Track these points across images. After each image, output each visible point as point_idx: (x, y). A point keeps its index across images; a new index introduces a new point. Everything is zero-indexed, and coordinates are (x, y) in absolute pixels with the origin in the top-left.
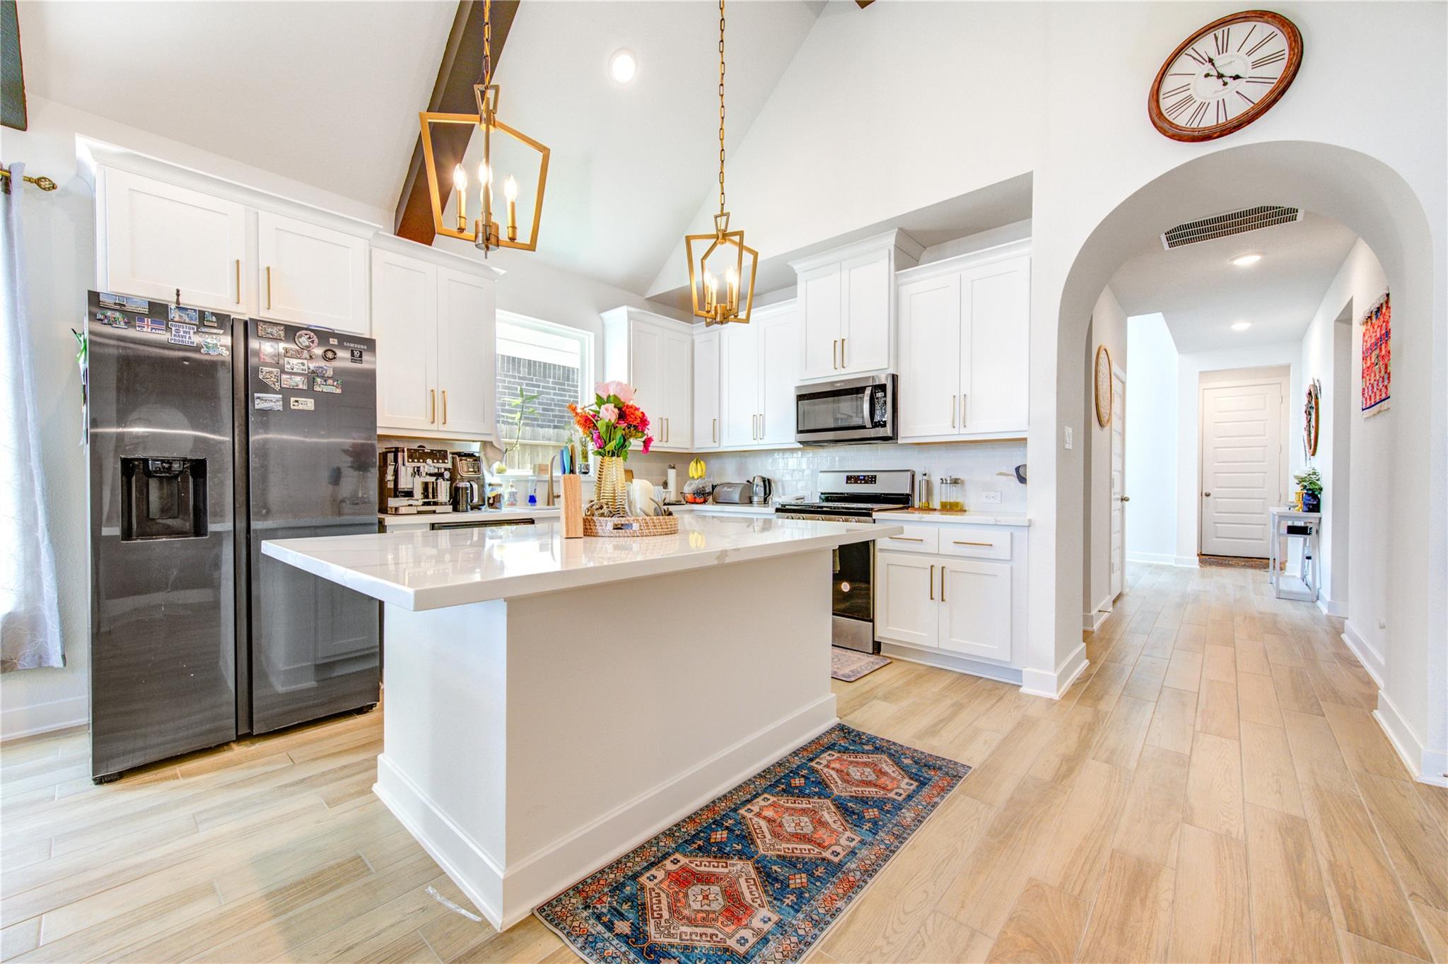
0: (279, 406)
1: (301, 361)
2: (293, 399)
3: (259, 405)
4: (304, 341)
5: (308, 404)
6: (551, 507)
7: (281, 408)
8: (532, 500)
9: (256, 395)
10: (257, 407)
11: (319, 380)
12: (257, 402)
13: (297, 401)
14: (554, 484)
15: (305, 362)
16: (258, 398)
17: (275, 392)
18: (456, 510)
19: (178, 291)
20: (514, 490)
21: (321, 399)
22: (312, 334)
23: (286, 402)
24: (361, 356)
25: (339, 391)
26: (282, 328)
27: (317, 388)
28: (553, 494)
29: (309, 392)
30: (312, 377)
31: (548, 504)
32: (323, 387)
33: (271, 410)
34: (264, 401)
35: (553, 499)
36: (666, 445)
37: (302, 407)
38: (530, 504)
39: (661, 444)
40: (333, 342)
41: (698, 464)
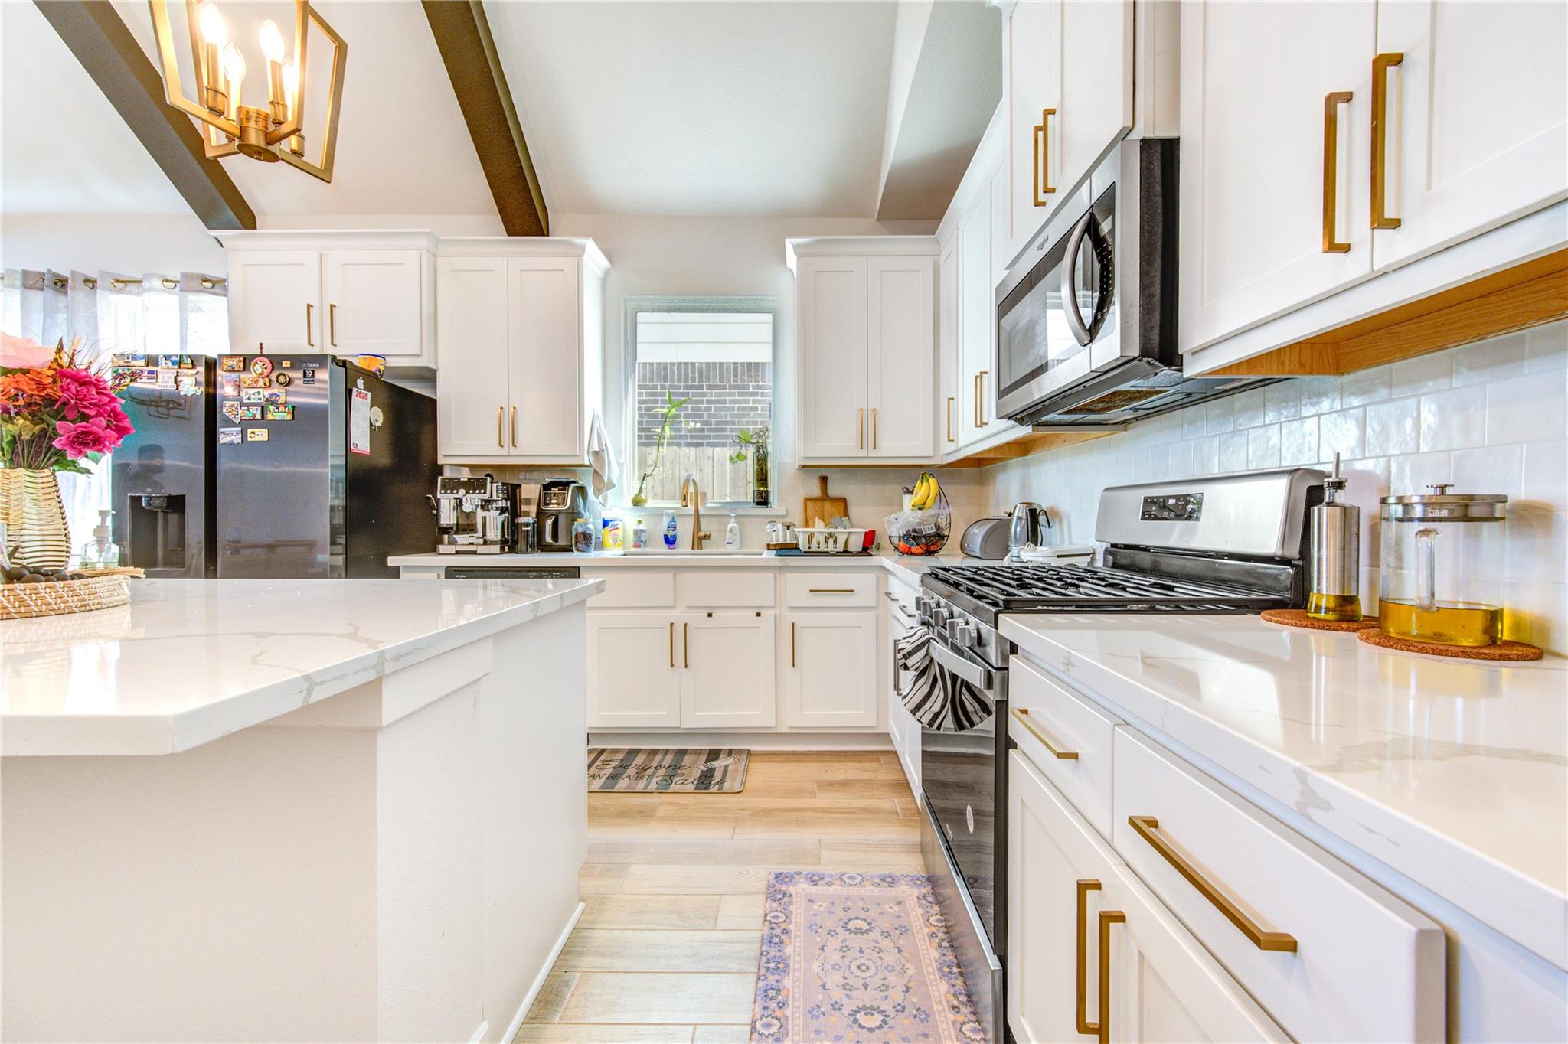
0: (237, 439)
1: (257, 390)
2: (249, 431)
3: (226, 439)
4: (258, 368)
5: (261, 435)
6: (696, 551)
7: (240, 441)
8: (670, 541)
9: (221, 430)
10: (223, 442)
11: (272, 408)
12: (221, 436)
13: (253, 433)
14: (702, 520)
15: (261, 390)
16: (222, 432)
17: (234, 425)
19: (261, 344)
20: (642, 527)
21: (274, 427)
22: (265, 359)
23: (243, 433)
24: (313, 376)
25: (289, 417)
26: (242, 359)
27: (270, 417)
28: (699, 530)
29: (262, 421)
30: (265, 405)
31: (693, 549)
32: (274, 415)
33: (231, 444)
34: (227, 436)
35: (700, 541)
36: (872, 453)
37: (257, 438)
38: (667, 546)
39: (864, 453)
40: (286, 364)
41: (925, 483)
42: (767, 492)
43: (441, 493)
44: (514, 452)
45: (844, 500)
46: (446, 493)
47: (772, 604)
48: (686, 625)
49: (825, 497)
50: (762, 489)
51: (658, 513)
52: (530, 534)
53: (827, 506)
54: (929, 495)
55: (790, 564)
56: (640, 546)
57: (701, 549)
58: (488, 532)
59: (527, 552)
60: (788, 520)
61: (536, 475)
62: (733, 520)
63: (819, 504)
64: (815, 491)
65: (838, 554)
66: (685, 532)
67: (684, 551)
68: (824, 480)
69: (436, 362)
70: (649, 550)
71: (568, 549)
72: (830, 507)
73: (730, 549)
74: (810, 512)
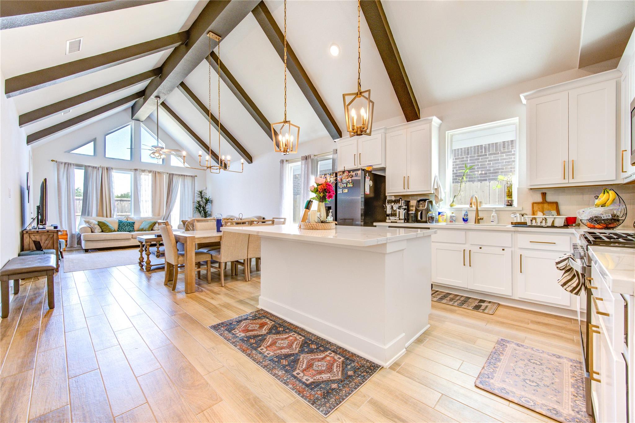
1: (345, 179)
4: (346, 174)
5: (346, 191)
6: (477, 224)
7: (342, 193)
8: (465, 220)
9: (338, 190)
12: (338, 192)
14: (479, 212)
17: (341, 189)
18: (408, 222)
19: (344, 167)
20: (453, 215)
21: (349, 188)
22: (347, 171)
23: (343, 191)
24: (357, 174)
25: (352, 186)
26: (342, 172)
27: (348, 186)
28: (478, 216)
29: (346, 187)
30: (347, 183)
31: (475, 223)
32: (349, 185)
33: (340, 193)
34: (340, 191)
35: (478, 220)
36: (571, 181)
37: (345, 192)
38: (464, 222)
39: (566, 181)
40: (351, 172)
41: (606, 194)
42: (512, 201)
44: (408, 190)
45: (557, 203)
46: (388, 204)
47: (511, 246)
48: (470, 251)
49: (544, 201)
50: (509, 199)
51: (460, 210)
52: (413, 217)
53: (546, 206)
54: (608, 199)
55: (519, 230)
56: (453, 222)
57: (479, 223)
58: (400, 216)
59: (412, 223)
60: (523, 212)
61: (415, 197)
62: (494, 212)
63: (540, 206)
64: (539, 199)
65: (548, 227)
66: (472, 217)
67: (471, 224)
68: (544, 195)
69: (386, 165)
70: (456, 223)
71: (426, 222)
72: (547, 206)
73: (492, 223)
74: (536, 208)
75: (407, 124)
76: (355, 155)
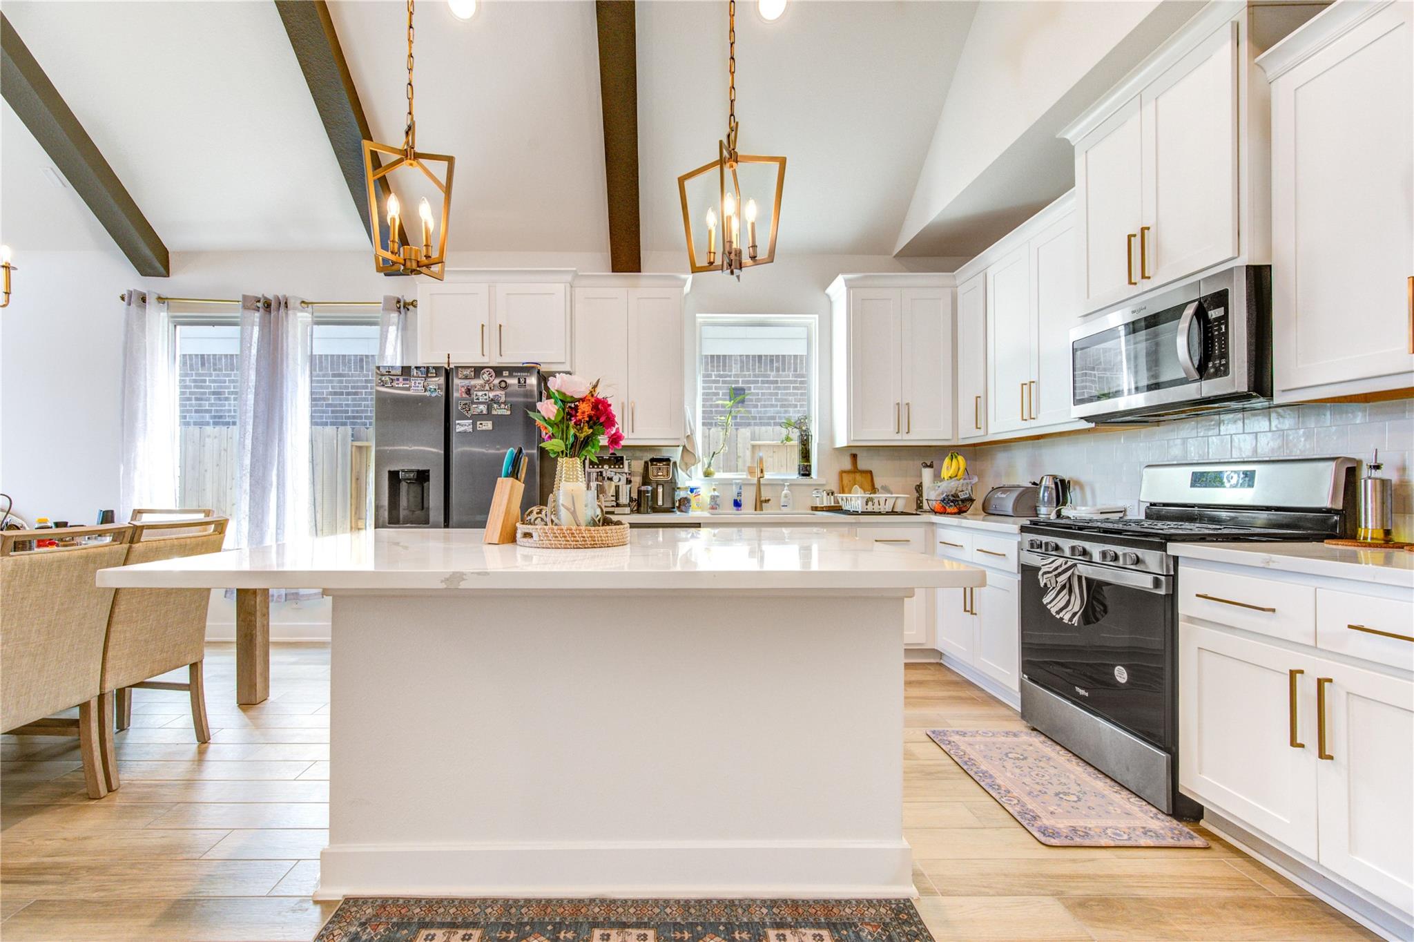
0: (470, 429)
1: (484, 393)
2: (478, 423)
3: (459, 429)
4: (486, 377)
5: (488, 425)
6: (758, 512)
7: (471, 430)
8: (737, 504)
9: (457, 422)
10: (457, 431)
11: (495, 405)
12: (458, 426)
13: (481, 424)
14: (762, 488)
15: (487, 392)
16: (458, 424)
17: (467, 418)
18: (638, 511)
20: (716, 493)
21: (498, 421)
22: (491, 370)
23: (474, 424)
24: (525, 382)
25: (509, 413)
26: (473, 369)
27: (494, 412)
28: (760, 497)
29: (488, 416)
30: (490, 403)
31: (756, 510)
32: (498, 411)
33: (465, 432)
34: (461, 426)
35: (760, 503)
36: (906, 437)
37: (484, 428)
38: (735, 508)
39: (898, 437)
40: (506, 373)
41: (954, 460)
42: (809, 466)
43: (590, 468)
44: (632, 436)
45: (871, 473)
46: (593, 467)
49: (855, 470)
50: (806, 464)
51: (727, 483)
52: (650, 498)
53: (858, 476)
54: (959, 469)
56: (716, 509)
57: (762, 510)
58: (620, 497)
59: (647, 513)
60: (828, 488)
61: (638, 454)
62: (786, 488)
63: (852, 476)
64: (847, 464)
65: (888, 513)
66: (748, 498)
67: (748, 512)
68: (854, 457)
69: (574, 368)
70: (720, 511)
71: (669, 510)
72: (860, 477)
73: (785, 510)
74: (845, 481)
75: (611, 275)
76: (483, 326)
